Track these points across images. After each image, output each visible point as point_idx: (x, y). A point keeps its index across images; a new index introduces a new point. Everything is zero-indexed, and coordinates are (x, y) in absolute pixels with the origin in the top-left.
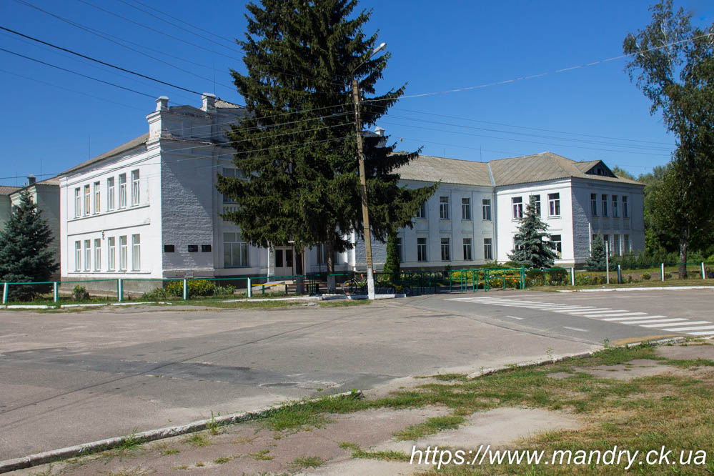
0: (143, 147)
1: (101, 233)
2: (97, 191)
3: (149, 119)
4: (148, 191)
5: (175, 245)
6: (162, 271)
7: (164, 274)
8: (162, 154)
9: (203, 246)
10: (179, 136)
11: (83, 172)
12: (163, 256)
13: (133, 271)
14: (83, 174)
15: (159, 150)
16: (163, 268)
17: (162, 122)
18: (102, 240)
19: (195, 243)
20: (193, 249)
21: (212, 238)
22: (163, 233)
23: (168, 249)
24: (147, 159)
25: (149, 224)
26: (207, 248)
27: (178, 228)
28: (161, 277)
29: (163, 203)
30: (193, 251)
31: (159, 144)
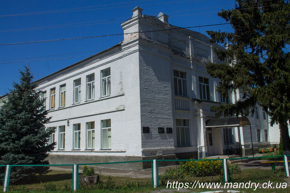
0: (118, 48)
1: (67, 121)
2: (63, 91)
3: (123, 26)
4: (121, 83)
5: (150, 126)
6: (141, 150)
7: (143, 152)
8: (140, 51)
9: (167, 128)
10: (150, 38)
11: (49, 80)
12: (142, 137)
13: (101, 149)
14: (49, 81)
15: (137, 48)
16: (143, 147)
17: (139, 26)
18: (66, 127)
19: (162, 126)
20: (161, 130)
21: (172, 122)
22: (142, 116)
23: (145, 130)
24: (120, 58)
25: (124, 110)
26: (170, 131)
27: (151, 112)
28: (140, 155)
29: (141, 91)
30: (161, 133)
31: (138, 42)
